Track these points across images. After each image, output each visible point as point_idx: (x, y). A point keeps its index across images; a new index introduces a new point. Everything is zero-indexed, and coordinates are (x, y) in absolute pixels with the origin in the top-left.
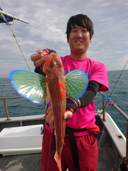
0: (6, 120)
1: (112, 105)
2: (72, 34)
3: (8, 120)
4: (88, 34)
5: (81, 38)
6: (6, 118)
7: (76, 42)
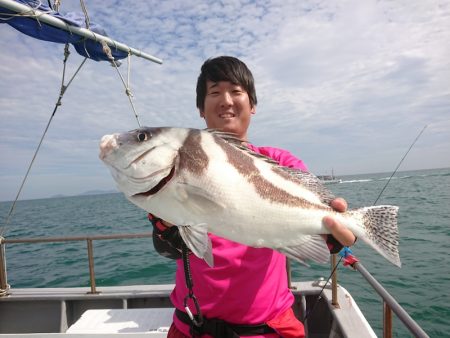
0: (88, 293)
1: (352, 265)
2: (210, 100)
3: (92, 293)
4: (244, 97)
5: (230, 106)
6: (89, 289)
7: (220, 116)
